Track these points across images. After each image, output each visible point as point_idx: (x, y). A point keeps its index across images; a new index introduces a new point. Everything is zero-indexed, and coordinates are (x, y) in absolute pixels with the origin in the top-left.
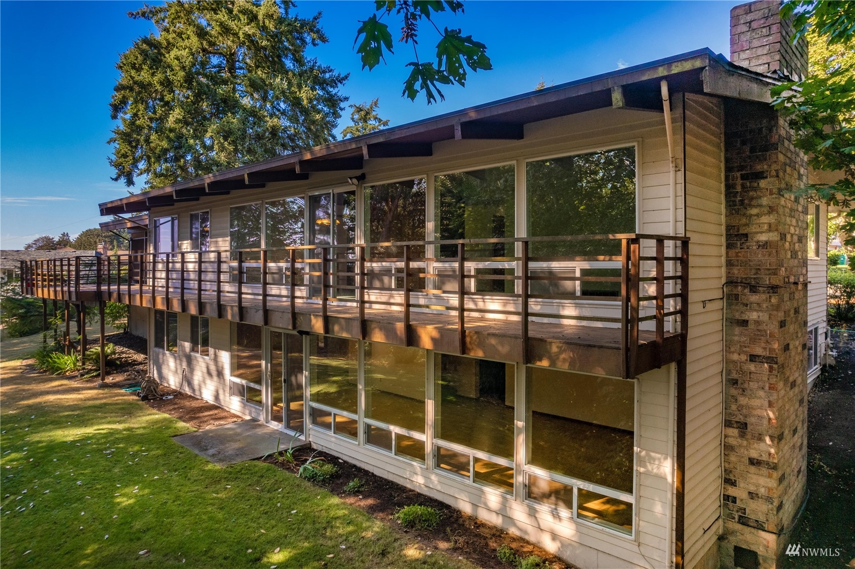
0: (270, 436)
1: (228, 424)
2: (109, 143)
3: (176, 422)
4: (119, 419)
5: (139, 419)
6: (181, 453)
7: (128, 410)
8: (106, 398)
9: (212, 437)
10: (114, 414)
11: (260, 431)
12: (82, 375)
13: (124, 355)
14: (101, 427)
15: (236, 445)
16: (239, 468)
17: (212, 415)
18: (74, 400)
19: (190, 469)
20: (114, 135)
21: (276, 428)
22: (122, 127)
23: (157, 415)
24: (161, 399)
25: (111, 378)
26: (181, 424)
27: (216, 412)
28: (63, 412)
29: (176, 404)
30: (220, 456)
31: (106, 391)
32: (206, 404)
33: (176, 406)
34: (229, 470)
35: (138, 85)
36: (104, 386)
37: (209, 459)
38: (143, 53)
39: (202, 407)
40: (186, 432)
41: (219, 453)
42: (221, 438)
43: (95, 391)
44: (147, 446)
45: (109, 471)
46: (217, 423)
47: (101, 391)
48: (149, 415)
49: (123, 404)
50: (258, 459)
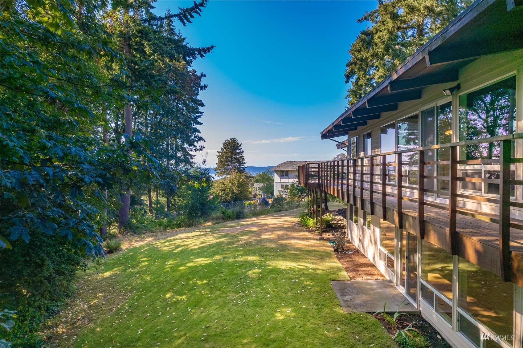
0: (393, 297)
1: (371, 280)
2: (346, 98)
3: (342, 270)
4: (314, 261)
5: (325, 264)
6: (328, 294)
7: (323, 256)
8: (317, 246)
9: (355, 287)
10: (313, 258)
11: (389, 291)
12: (315, 231)
13: (340, 222)
14: (302, 264)
15: (364, 298)
16: (355, 316)
17: (367, 271)
18: (302, 245)
19: (325, 307)
20: (348, 93)
21: (401, 292)
22: (352, 88)
23: (335, 263)
24: (345, 253)
25: (328, 235)
26: (344, 273)
27: (370, 269)
28: (292, 251)
29: (351, 258)
30: (349, 303)
31: (321, 242)
32: (368, 262)
33: (350, 260)
34: (348, 316)
35: (359, 60)
36: (322, 239)
37: (342, 303)
38: (363, 40)
39: (364, 263)
40: (342, 279)
41: (351, 300)
42: (360, 290)
43: (315, 241)
44: (314, 283)
45: (286, 293)
46: (365, 277)
47: (318, 242)
48: (332, 262)
49: (323, 252)
50: (372, 313)
